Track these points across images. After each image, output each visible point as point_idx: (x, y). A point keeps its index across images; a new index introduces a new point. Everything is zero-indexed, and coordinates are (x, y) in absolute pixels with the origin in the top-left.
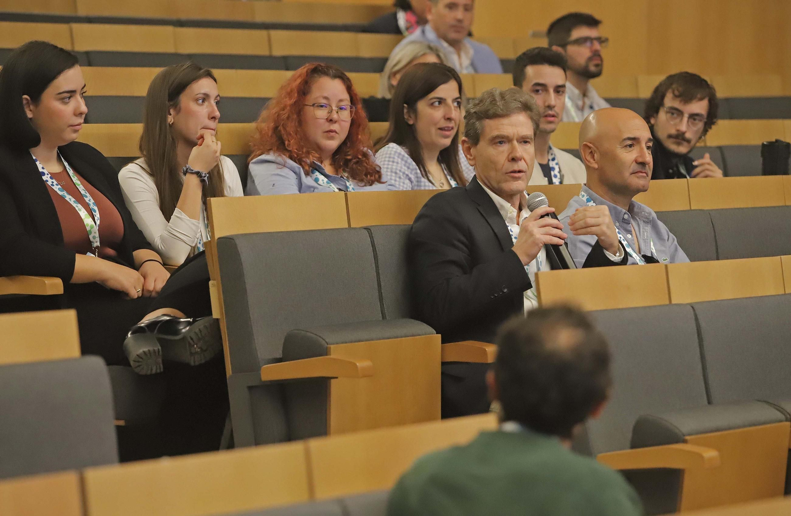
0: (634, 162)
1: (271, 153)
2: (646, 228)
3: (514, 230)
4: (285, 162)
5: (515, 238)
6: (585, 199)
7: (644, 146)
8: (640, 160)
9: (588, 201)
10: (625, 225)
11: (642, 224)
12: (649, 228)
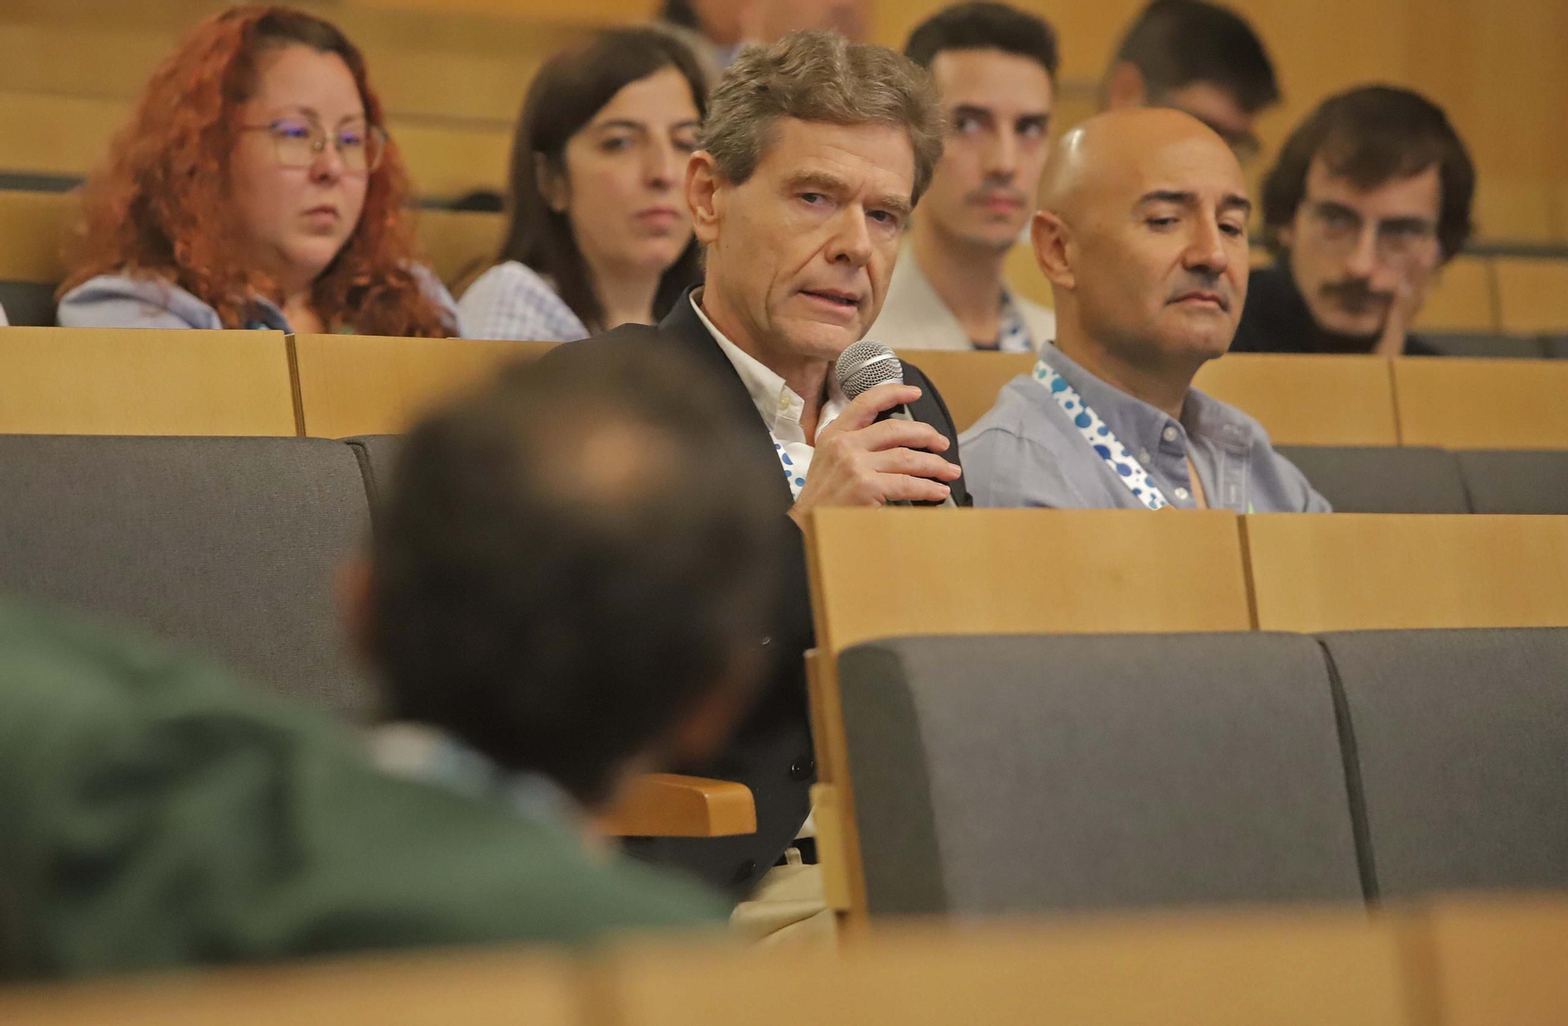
0: (1178, 268)
1: (126, 272)
2: (1237, 472)
3: (798, 459)
4: (167, 297)
5: (799, 481)
6: (1047, 382)
7: (1210, 215)
8: (1194, 258)
9: (1058, 387)
10: (1169, 461)
11: (1222, 462)
12: (1243, 474)
